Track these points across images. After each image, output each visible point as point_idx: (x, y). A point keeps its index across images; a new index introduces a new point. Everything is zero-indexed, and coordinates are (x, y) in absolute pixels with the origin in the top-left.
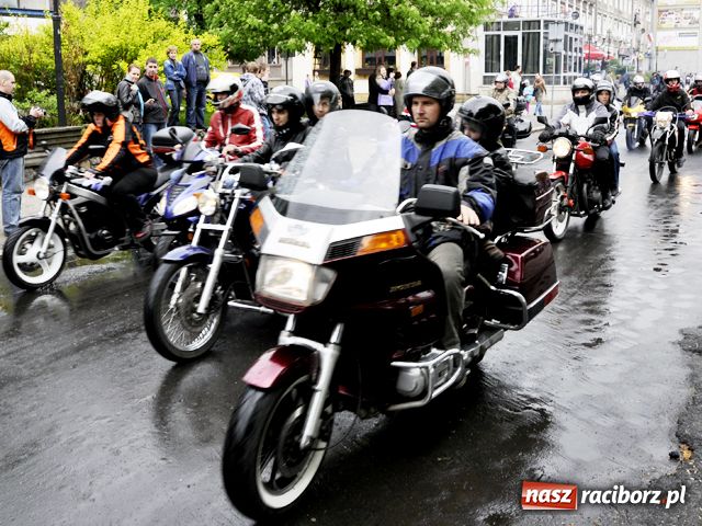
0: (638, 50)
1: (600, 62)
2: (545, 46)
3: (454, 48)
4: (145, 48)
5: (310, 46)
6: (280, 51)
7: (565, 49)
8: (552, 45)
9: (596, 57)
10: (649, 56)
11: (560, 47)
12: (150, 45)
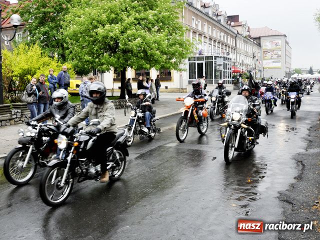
0: (255, 69)
1: (239, 74)
2: (215, 67)
3: (175, 69)
4: (39, 69)
5: (112, 68)
6: (99, 71)
7: (224, 69)
8: (218, 67)
9: (237, 72)
10: (260, 71)
11: (221, 68)
12: (41, 68)
